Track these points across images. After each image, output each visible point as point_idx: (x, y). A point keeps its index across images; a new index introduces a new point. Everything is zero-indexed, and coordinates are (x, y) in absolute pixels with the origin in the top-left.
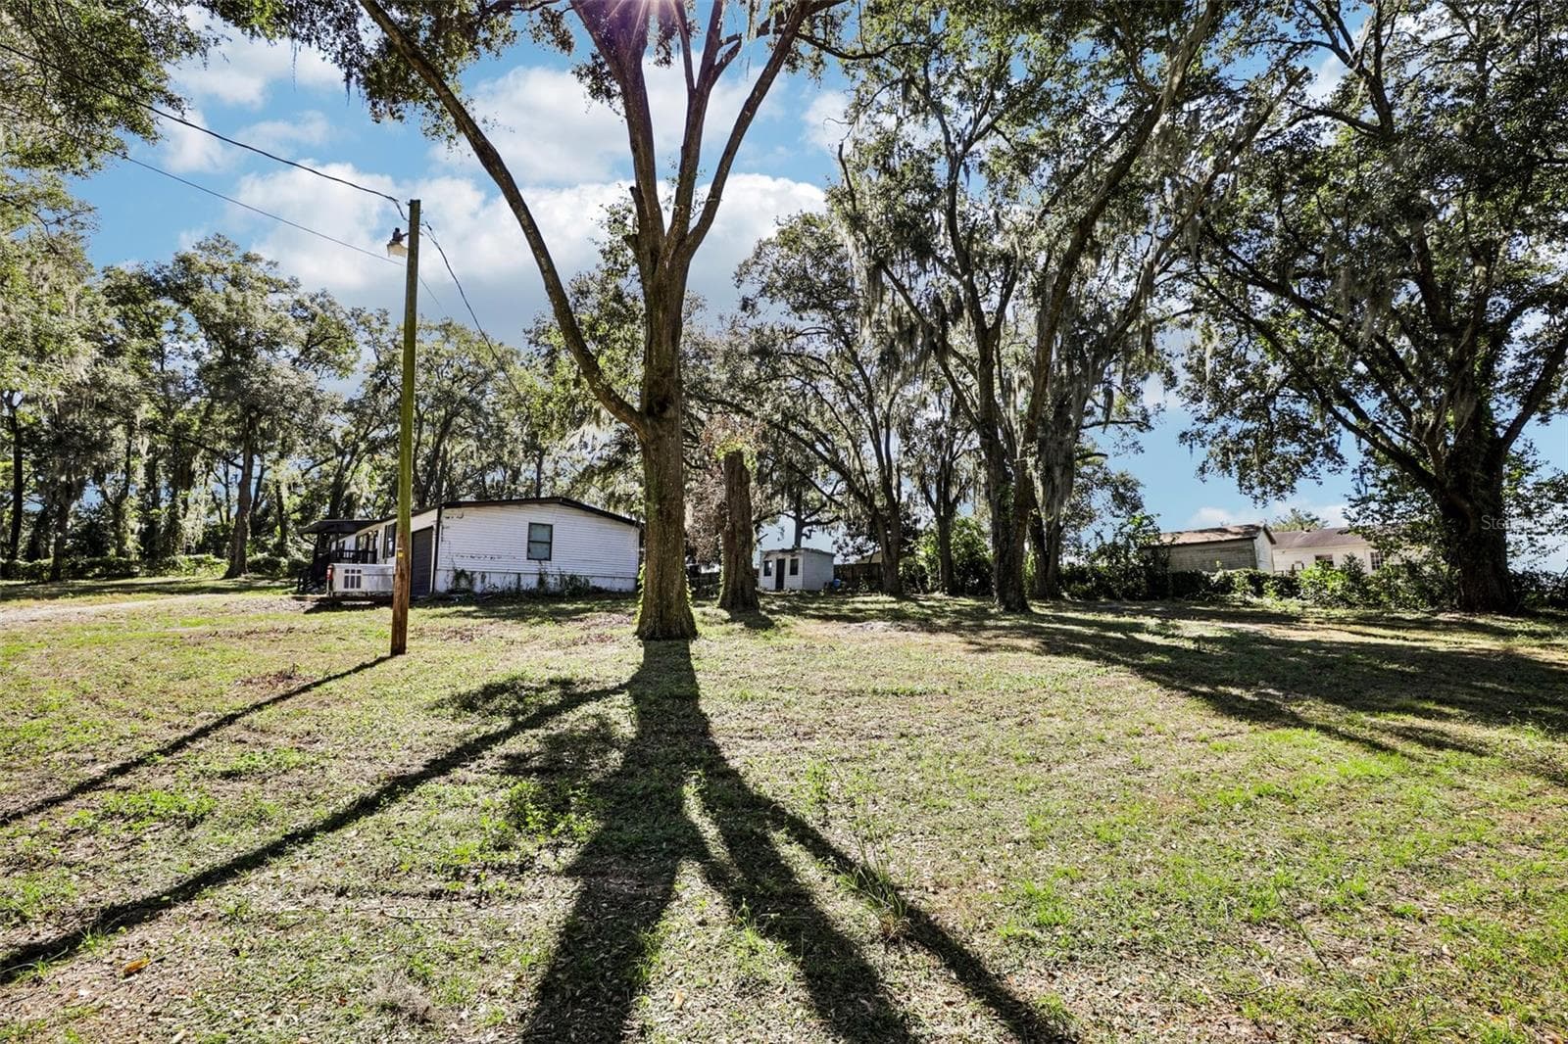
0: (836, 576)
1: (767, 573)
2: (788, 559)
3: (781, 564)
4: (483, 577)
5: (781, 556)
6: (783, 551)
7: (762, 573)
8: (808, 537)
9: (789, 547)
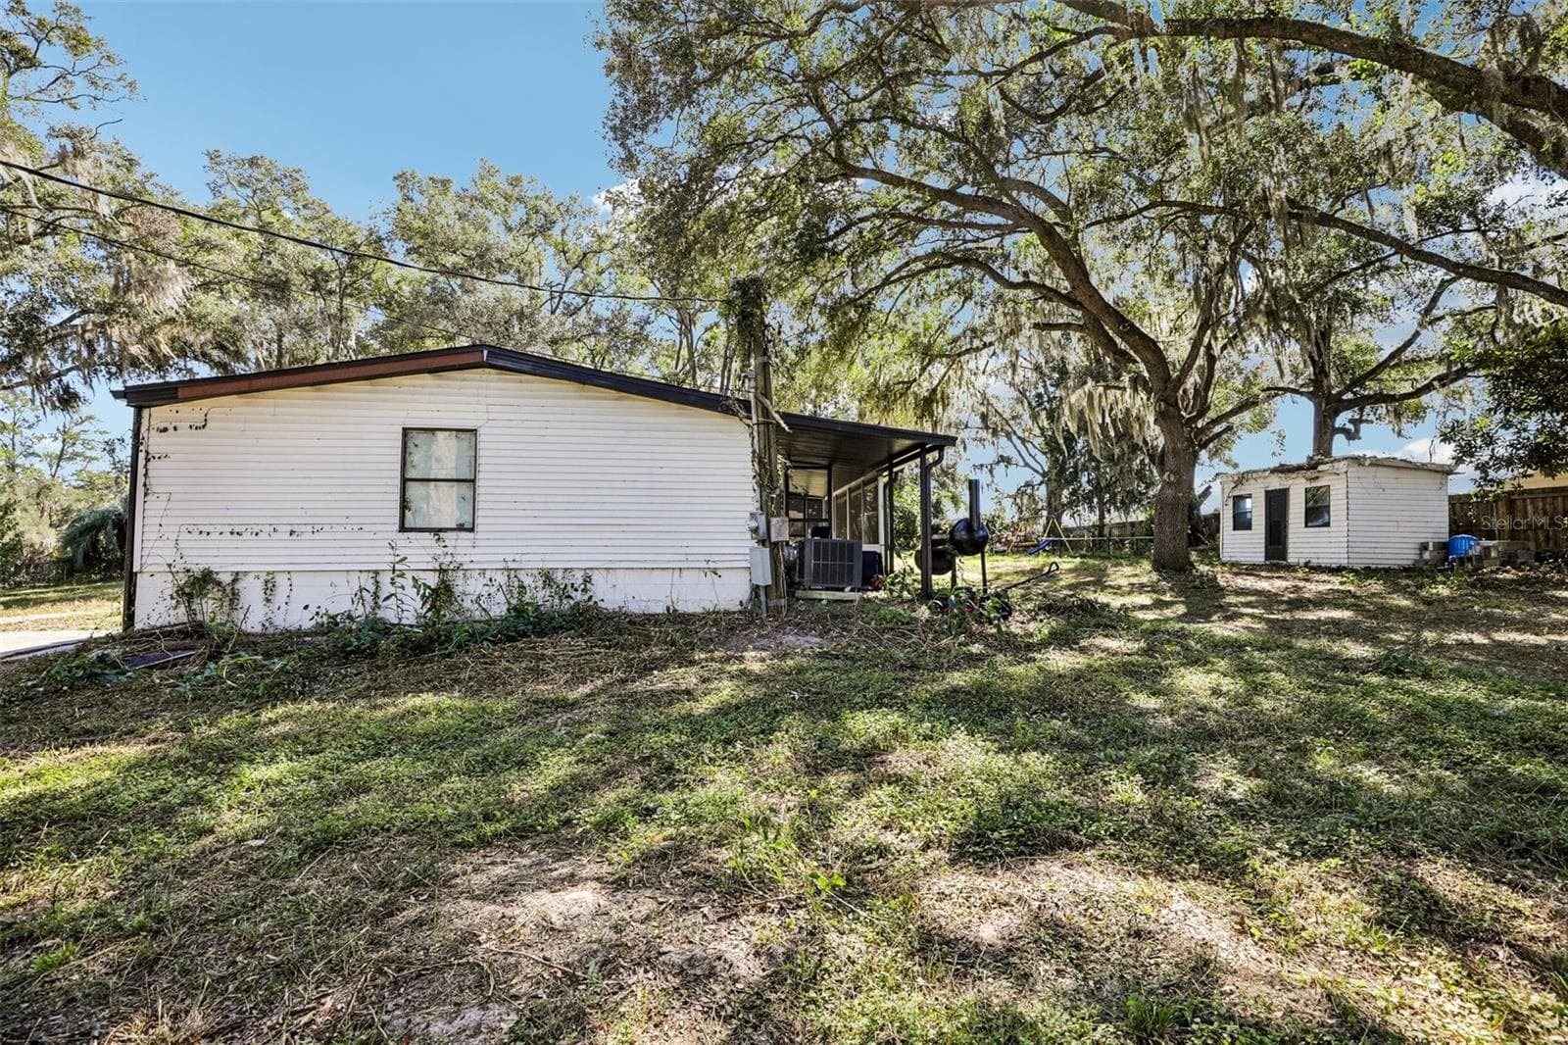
0: (1455, 528)
1: (1242, 522)
2: (1297, 492)
3: (1277, 502)
4: (270, 587)
5: (1276, 483)
6: (1284, 470)
7: (1227, 521)
8: (1352, 436)
9: (1302, 460)
